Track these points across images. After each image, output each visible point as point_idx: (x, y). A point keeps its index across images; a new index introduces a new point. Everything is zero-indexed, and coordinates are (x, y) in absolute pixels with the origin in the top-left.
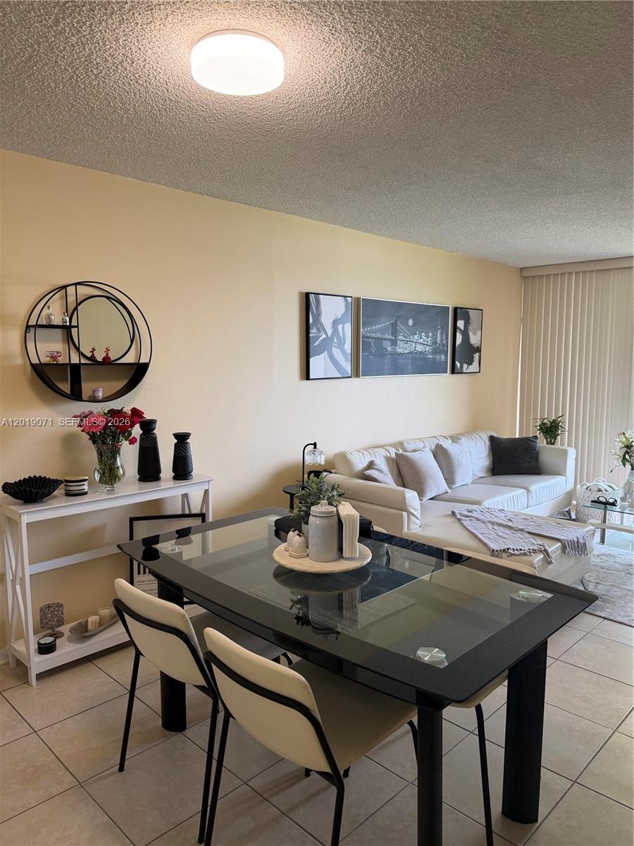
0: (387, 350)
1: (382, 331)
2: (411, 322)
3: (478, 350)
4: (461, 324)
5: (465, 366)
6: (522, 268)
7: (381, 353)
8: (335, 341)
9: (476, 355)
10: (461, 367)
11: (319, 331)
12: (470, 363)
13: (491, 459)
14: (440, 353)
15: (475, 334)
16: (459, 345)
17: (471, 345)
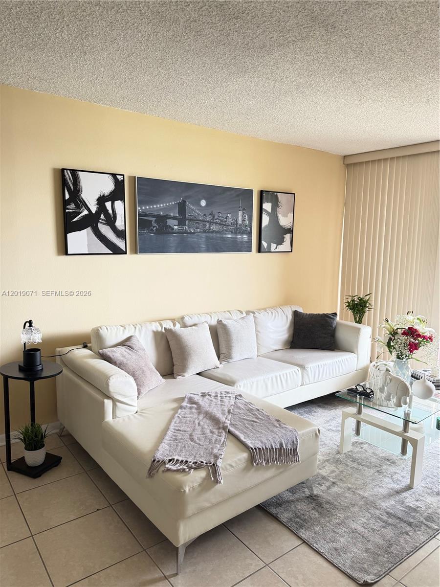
3: (290, 231)
4: (267, 206)
5: (273, 246)
6: (345, 156)
8: (102, 217)
9: (287, 237)
10: (269, 246)
11: (78, 207)
12: (280, 242)
14: (242, 233)
15: (285, 216)
16: (266, 226)
17: (281, 226)
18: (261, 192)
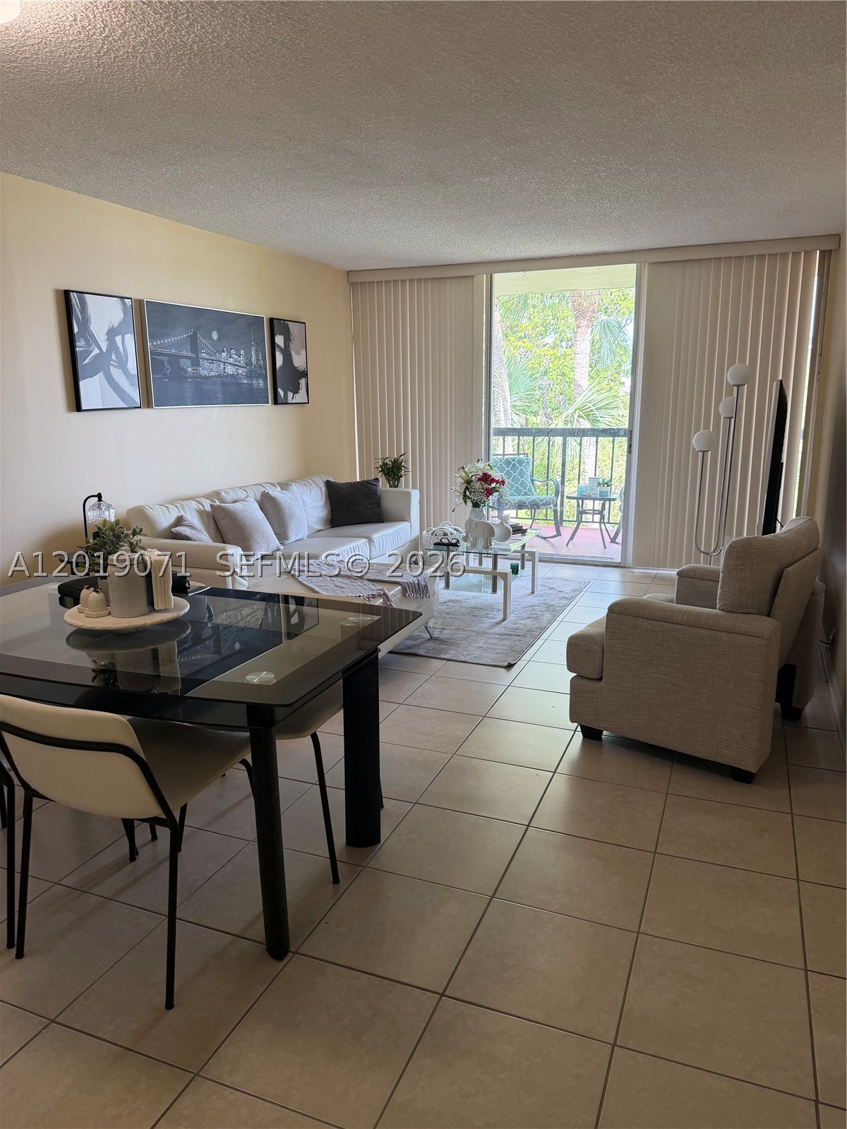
0: (186, 372)
1: (178, 345)
2: (215, 336)
3: (304, 374)
4: (279, 340)
5: (290, 394)
6: (348, 272)
7: (180, 376)
8: (114, 357)
9: (303, 381)
10: (286, 395)
11: (88, 344)
12: (296, 391)
13: (329, 508)
14: (258, 378)
15: (299, 354)
16: (280, 368)
17: (296, 368)
18: (271, 320)
